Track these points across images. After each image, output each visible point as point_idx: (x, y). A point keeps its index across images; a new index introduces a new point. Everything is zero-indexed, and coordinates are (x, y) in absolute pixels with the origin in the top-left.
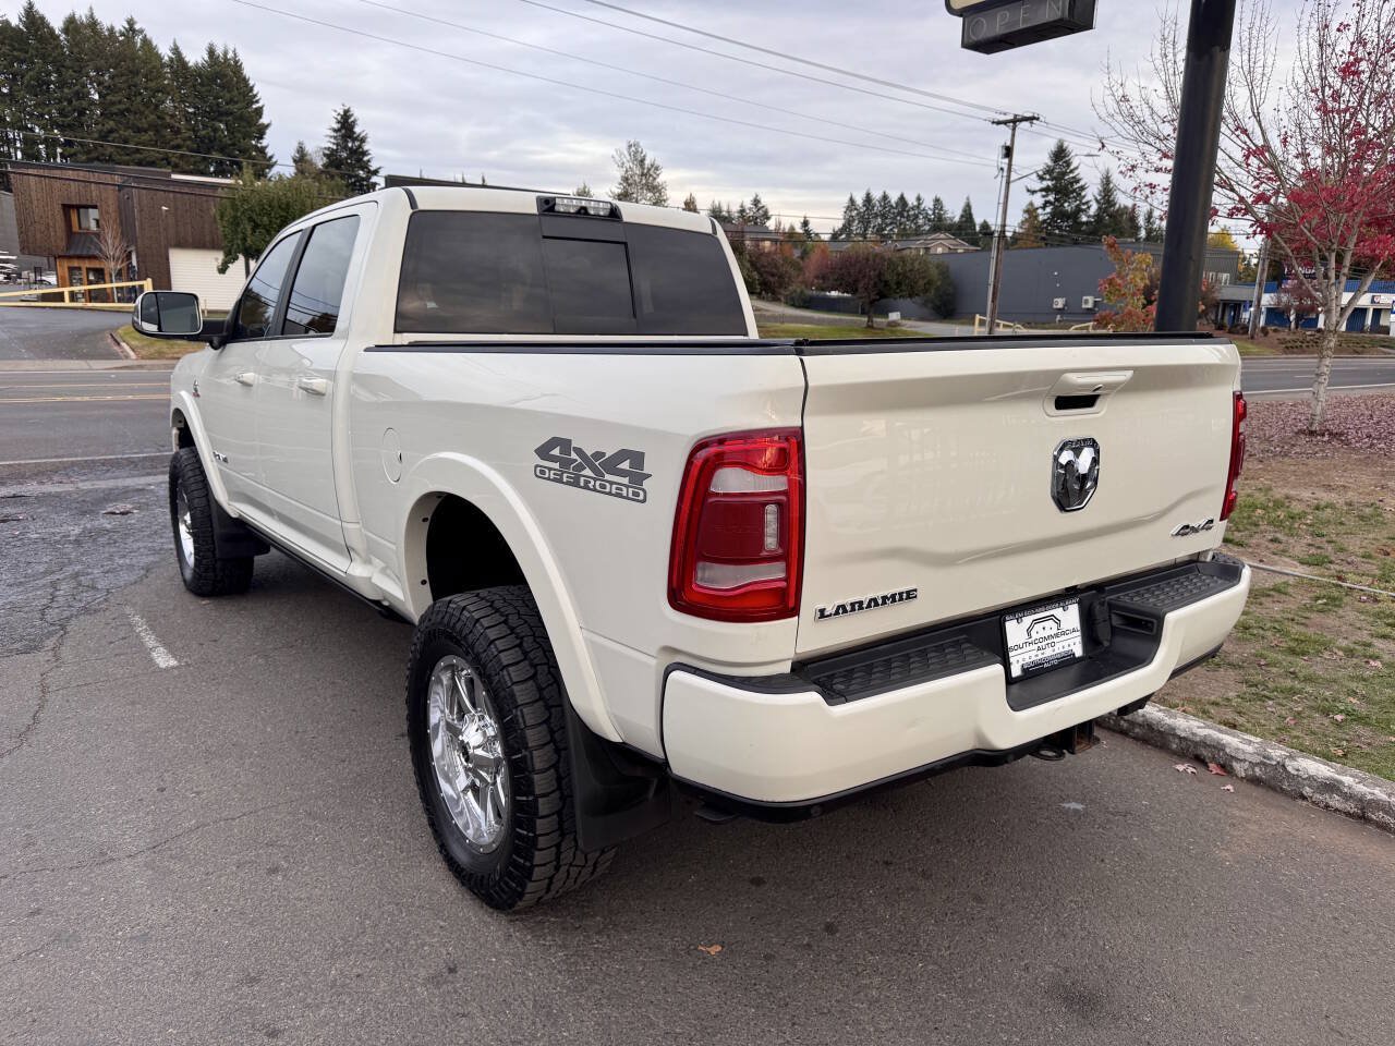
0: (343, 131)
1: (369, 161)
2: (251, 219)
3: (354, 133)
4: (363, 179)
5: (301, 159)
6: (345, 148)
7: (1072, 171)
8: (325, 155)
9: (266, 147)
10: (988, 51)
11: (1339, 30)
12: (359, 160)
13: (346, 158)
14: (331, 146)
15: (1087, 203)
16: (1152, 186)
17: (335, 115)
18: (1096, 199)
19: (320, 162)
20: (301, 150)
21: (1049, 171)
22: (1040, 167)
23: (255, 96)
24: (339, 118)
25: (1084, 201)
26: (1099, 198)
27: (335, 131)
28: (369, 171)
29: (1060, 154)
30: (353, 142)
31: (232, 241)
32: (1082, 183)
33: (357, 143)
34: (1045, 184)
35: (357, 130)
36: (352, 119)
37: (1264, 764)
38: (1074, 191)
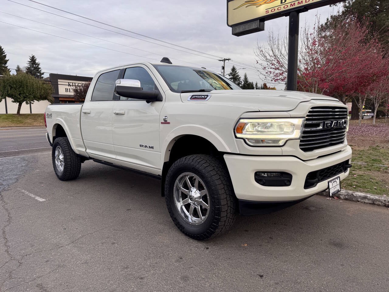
0: (32, 62)
1: (41, 71)
2: (10, 86)
3: (36, 63)
4: (39, 76)
5: (18, 70)
6: (33, 67)
7: (237, 74)
8: (26, 69)
9: (7, 66)
10: (238, 36)
11: (310, 35)
12: (38, 70)
13: (33, 70)
14: (28, 66)
15: (241, 81)
16: (270, 72)
17: (30, 57)
18: (243, 80)
19: (25, 71)
20: (18, 67)
21: (231, 74)
22: (229, 73)
23: (4, 52)
24: (31, 58)
25: (240, 81)
26: (244, 80)
27: (29, 62)
28: (41, 74)
29: (234, 69)
30: (35, 65)
31: (3, 92)
32: (239, 76)
33: (37, 66)
34: (230, 77)
35: (37, 62)
36: (35, 59)
37: (348, 195)
38: (238, 78)
